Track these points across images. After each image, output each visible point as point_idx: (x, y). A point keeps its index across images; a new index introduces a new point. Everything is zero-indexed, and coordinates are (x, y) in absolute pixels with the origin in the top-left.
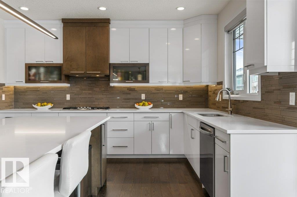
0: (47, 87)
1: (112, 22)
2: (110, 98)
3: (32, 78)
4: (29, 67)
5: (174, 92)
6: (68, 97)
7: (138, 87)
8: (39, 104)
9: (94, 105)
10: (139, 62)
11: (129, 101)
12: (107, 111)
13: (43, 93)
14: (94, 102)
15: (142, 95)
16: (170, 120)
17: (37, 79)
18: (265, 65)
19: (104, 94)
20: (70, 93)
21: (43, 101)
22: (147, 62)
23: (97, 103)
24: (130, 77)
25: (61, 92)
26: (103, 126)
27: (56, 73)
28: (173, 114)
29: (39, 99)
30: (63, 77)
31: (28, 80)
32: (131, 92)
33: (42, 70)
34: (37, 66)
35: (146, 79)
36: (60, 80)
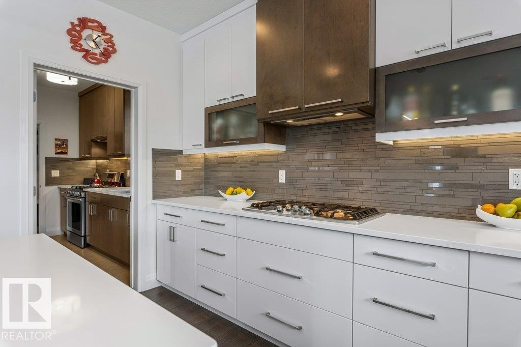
2: (384, 180)
3: (216, 136)
4: (210, 115)
6: (282, 176)
8: (231, 190)
9: (338, 199)
11: (451, 193)
13: (241, 167)
14: (338, 190)
19: (367, 168)
20: (286, 167)
21: (239, 183)
23: (344, 194)
24: (455, 103)
25: (270, 164)
29: (235, 179)
30: (261, 128)
31: (210, 142)
32: (461, 160)
34: (221, 111)
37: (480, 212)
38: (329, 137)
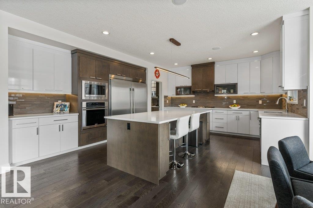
0: (185, 97)
1: (216, 63)
2: (215, 102)
3: (178, 93)
4: (177, 88)
5: (255, 99)
6: (194, 102)
7: (231, 96)
8: (181, 105)
10: (231, 83)
12: (213, 109)
15: (234, 101)
16: (250, 115)
17: (180, 93)
18: (283, 86)
19: (212, 100)
20: (195, 100)
21: (183, 103)
22: (237, 83)
23: (207, 105)
25: (191, 99)
26: (208, 114)
27: (188, 90)
28: (251, 112)
30: (192, 92)
31: (177, 94)
33: (182, 89)
34: (180, 88)
35: (235, 92)
36: (190, 94)
37: (230, 107)
38: (204, 94)
